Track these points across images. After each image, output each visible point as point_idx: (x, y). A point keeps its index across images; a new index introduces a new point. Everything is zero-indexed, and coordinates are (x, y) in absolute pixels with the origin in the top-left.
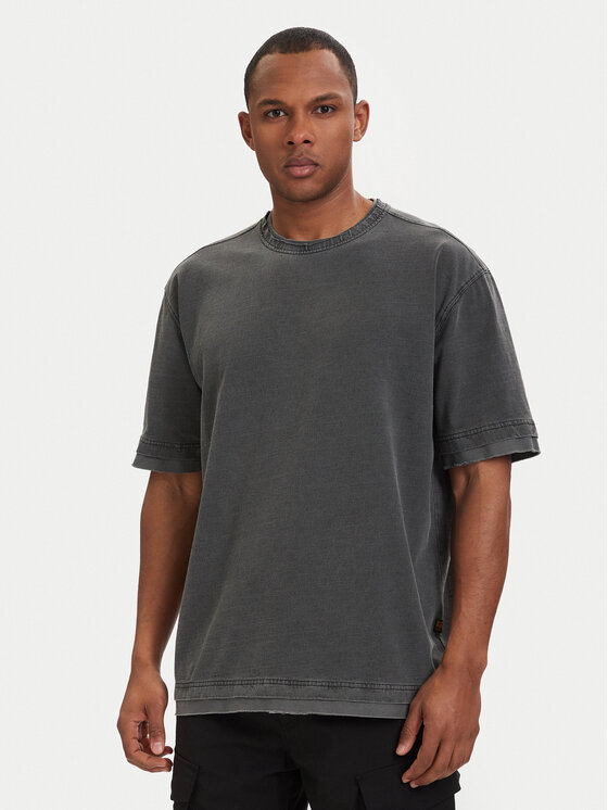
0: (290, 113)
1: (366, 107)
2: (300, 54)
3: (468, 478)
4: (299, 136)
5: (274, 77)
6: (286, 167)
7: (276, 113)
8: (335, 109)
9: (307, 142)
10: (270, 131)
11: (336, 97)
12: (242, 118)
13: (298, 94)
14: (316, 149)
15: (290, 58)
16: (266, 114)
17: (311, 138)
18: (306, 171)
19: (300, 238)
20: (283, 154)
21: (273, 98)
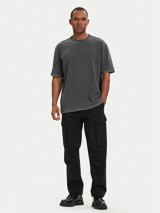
0: (79, 19)
1: (89, 20)
2: (80, 11)
3: (104, 75)
4: (80, 23)
5: (76, 14)
6: (77, 27)
7: (76, 19)
8: (85, 20)
9: (81, 24)
10: (75, 22)
11: (86, 18)
12: (70, 20)
13: (80, 16)
14: (82, 25)
15: (79, 11)
16: (75, 19)
17: (82, 23)
18: (80, 28)
19: (78, 39)
20: (77, 25)
21: (76, 17)
